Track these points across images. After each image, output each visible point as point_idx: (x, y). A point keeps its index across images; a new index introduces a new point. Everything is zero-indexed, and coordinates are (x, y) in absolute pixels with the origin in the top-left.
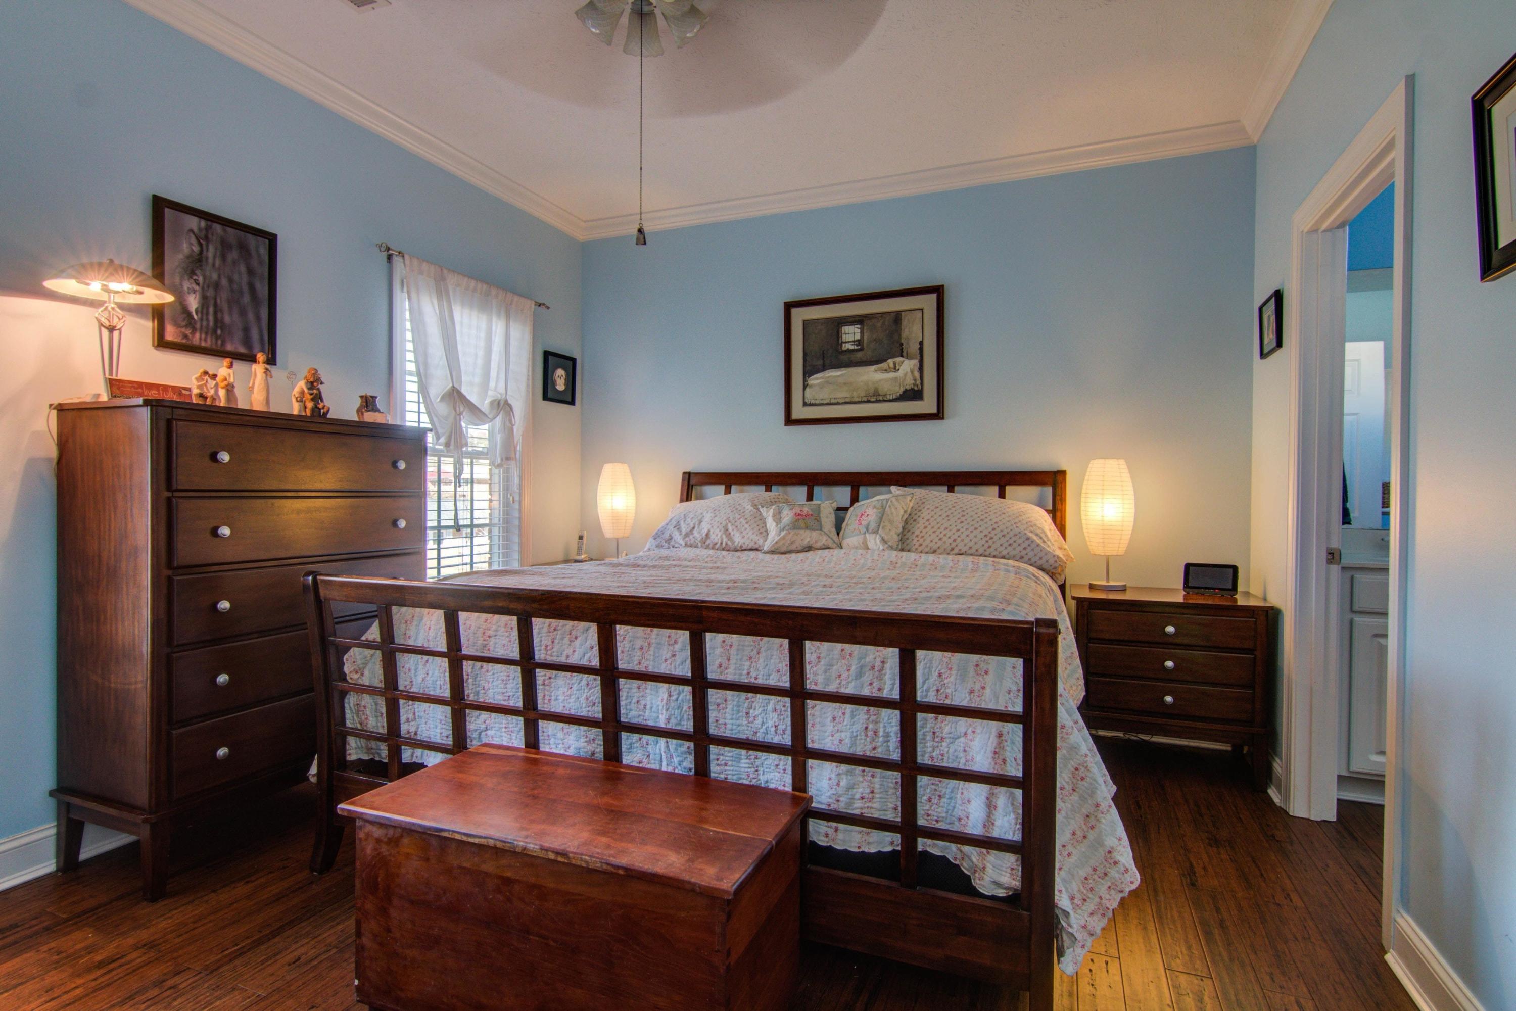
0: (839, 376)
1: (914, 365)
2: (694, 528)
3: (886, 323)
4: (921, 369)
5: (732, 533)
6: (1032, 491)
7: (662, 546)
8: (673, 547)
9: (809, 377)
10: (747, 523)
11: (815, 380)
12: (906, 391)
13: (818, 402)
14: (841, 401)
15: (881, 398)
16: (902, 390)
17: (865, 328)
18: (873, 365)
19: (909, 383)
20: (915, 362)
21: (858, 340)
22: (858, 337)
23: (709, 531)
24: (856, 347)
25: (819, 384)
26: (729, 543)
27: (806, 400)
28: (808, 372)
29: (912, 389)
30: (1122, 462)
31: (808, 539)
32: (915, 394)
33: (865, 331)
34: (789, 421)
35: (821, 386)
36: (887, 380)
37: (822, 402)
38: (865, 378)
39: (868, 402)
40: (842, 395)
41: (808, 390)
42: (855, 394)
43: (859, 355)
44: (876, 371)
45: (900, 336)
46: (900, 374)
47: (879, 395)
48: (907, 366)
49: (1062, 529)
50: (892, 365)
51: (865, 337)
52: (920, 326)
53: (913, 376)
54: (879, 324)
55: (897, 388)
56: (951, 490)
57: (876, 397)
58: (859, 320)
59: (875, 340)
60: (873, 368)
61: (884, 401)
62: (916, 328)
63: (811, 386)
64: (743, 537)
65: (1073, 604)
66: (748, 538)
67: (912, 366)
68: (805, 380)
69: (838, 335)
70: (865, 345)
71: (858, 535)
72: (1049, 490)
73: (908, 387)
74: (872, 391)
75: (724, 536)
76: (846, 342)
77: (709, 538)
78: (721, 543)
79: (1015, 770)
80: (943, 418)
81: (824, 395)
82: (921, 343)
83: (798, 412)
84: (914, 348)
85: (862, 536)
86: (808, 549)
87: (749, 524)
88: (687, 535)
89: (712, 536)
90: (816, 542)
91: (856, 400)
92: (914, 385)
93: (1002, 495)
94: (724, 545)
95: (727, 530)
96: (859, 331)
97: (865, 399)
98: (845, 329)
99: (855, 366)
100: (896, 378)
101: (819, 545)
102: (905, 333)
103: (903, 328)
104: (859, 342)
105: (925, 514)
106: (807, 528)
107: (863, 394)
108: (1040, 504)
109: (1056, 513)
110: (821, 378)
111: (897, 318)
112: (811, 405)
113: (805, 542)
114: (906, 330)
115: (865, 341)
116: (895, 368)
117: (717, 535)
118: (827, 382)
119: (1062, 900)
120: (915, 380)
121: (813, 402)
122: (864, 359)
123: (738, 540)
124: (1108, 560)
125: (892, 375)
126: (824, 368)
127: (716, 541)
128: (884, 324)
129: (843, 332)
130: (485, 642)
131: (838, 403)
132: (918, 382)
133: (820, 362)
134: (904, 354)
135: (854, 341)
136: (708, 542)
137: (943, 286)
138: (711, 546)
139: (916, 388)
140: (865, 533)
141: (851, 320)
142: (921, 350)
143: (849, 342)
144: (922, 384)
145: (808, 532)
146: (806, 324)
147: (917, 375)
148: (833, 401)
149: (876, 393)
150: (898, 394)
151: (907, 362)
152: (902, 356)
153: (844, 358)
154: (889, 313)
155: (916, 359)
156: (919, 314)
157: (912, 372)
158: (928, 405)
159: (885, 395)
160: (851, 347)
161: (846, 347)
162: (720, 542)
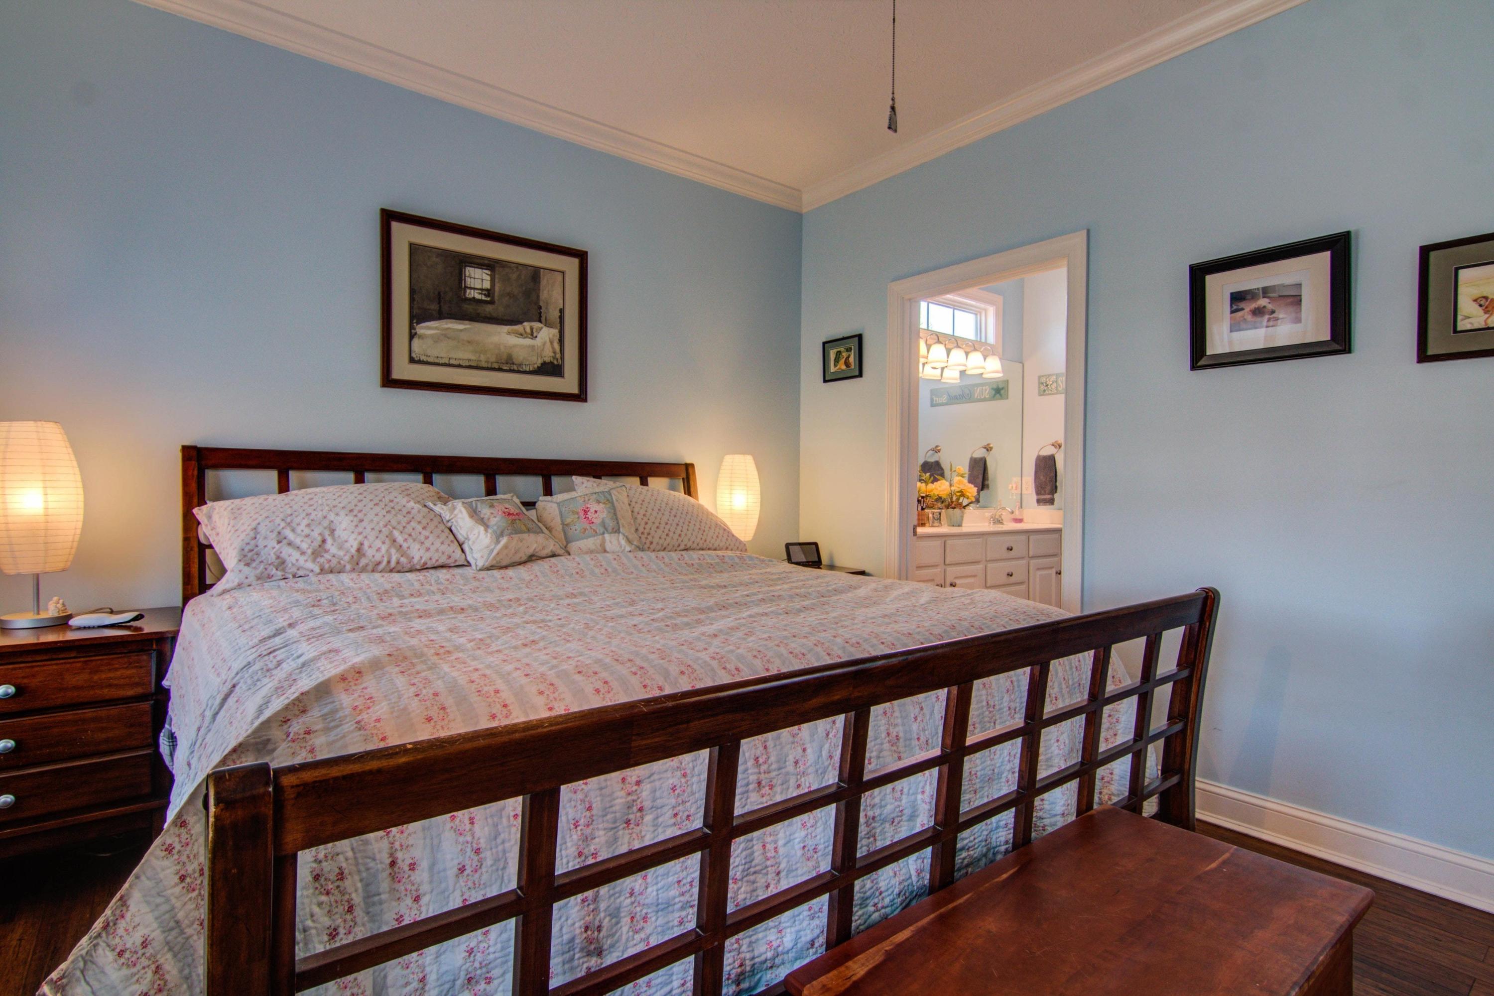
0: (461, 330)
1: (554, 335)
2: (324, 541)
3: (523, 277)
4: (561, 341)
5: (405, 545)
6: (666, 482)
7: (270, 577)
8: (294, 576)
9: (418, 323)
10: (424, 528)
11: (429, 329)
12: (544, 364)
13: (430, 360)
14: (462, 363)
15: (515, 368)
16: (540, 362)
17: (497, 276)
18: (506, 325)
19: (548, 355)
20: (555, 332)
21: (487, 290)
22: (487, 285)
23: (362, 544)
24: (484, 298)
25: (432, 336)
26: (403, 560)
27: (414, 355)
28: (417, 316)
29: (551, 363)
30: (749, 457)
31: (535, 546)
32: (553, 369)
33: (497, 280)
34: (388, 381)
35: (436, 339)
36: (523, 347)
37: (437, 361)
38: (495, 339)
39: (500, 370)
40: (464, 355)
41: (416, 342)
42: (483, 358)
43: (489, 308)
44: (509, 333)
45: (538, 296)
46: (538, 342)
47: (513, 364)
48: (546, 335)
50: (528, 330)
51: (497, 289)
52: (560, 290)
53: (553, 348)
54: (514, 276)
55: (534, 359)
57: (507, 365)
58: (490, 265)
59: (508, 294)
60: (506, 328)
61: (519, 372)
62: (556, 293)
63: (421, 337)
64: (428, 549)
66: (437, 550)
67: (551, 336)
68: (411, 327)
69: (460, 277)
70: (496, 298)
71: (594, 536)
72: (679, 482)
73: (547, 360)
74: (505, 357)
75: (393, 551)
76: (471, 288)
77: (364, 555)
78: (389, 562)
80: (585, 400)
81: (440, 352)
82: (562, 311)
83: (401, 369)
84: (554, 314)
85: (601, 537)
86: (532, 558)
87: (429, 529)
88: (316, 554)
89: (370, 552)
90: (543, 548)
91: (484, 365)
92: (554, 358)
94: (393, 564)
95: (394, 541)
96: (488, 278)
97: (496, 366)
98: (470, 271)
99: (482, 322)
100: (533, 346)
101: (547, 551)
102: (544, 295)
103: (541, 287)
104: (489, 292)
106: (529, 531)
107: (493, 359)
110: (436, 328)
111: (535, 274)
112: (420, 362)
113: (530, 551)
114: (545, 292)
115: (496, 294)
116: (532, 335)
117: (378, 550)
118: (445, 336)
120: (555, 353)
121: (423, 358)
122: (495, 315)
123: (418, 554)
125: (528, 342)
126: (440, 316)
127: (378, 557)
128: (519, 276)
129: (467, 274)
130: (630, 798)
131: (459, 366)
132: (558, 356)
133: (434, 307)
134: (543, 319)
135: (482, 290)
136: (363, 562)
137: (586, 253)
138: (370, 568)
139: (555, 362)
140: (603, 533)
141: (478, 261)
142: (562, 318)
143: (475, 289)
144: (562, 358)
145: (532, 535)
146: (414, 249)
147: (557, 347)
148: (452, 362)
149: (509, 360)
150: (536, 366)
151: (545, 329)
152: (540, 321)
153: (469, 308)
154: (526, 266)
155: (556, 328)
156: (559, 277)
157: (551, 342)
158: (568, 383)
159: (520, 365)
160: (478, 296)
161: (471, 294)
162: (385, 560)
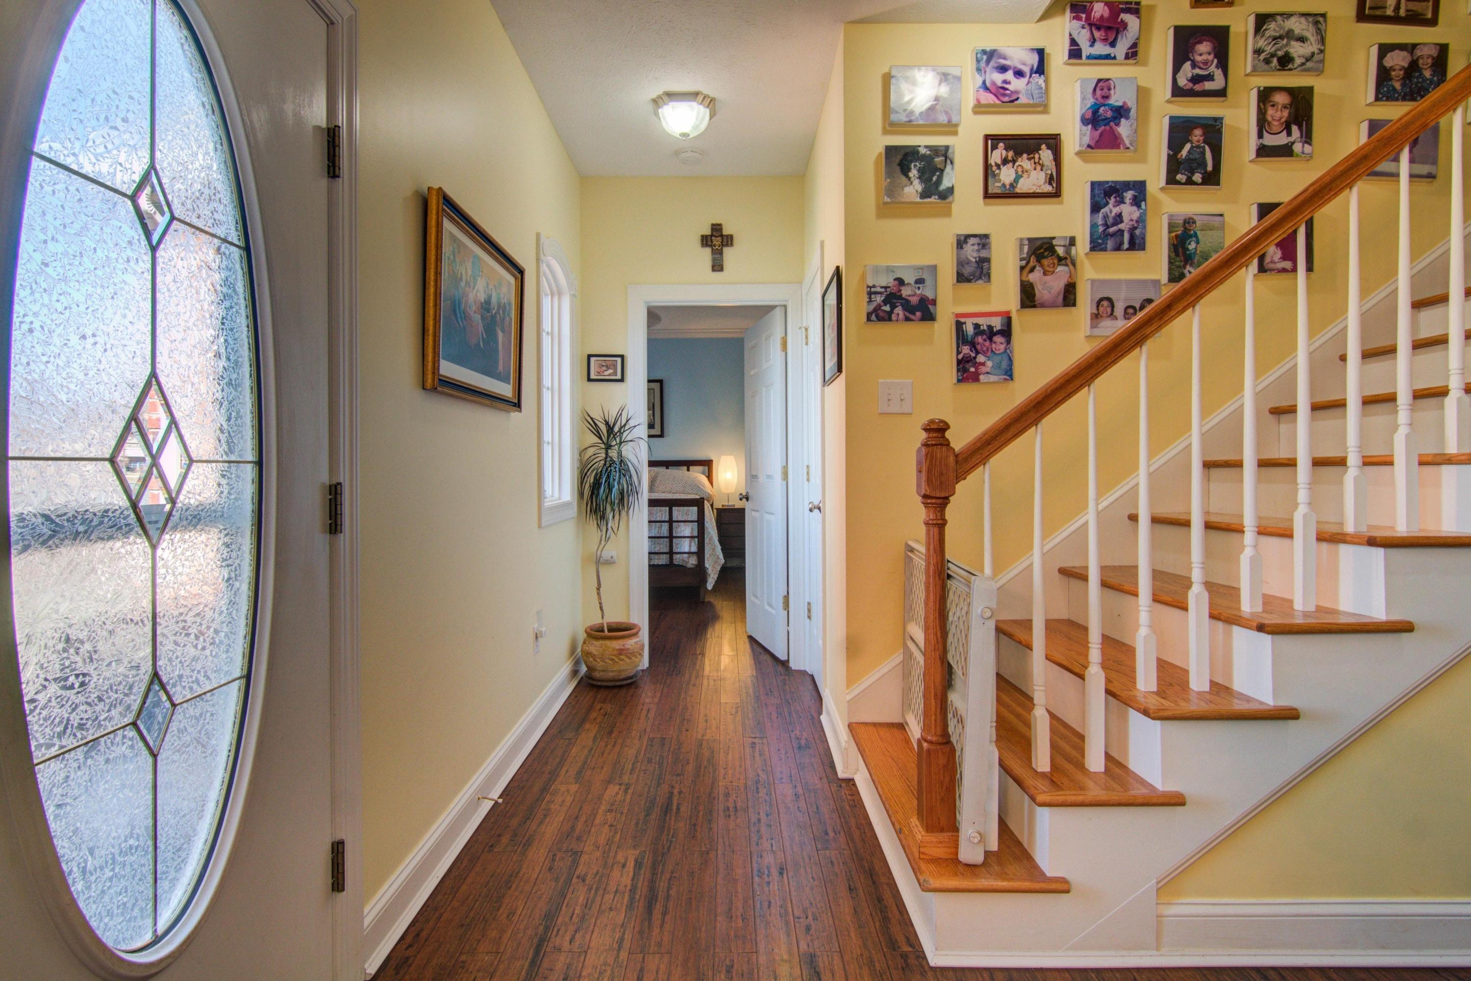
4: (654, 415)
6: (700, 468)
30: (732, 457)
49: (711, 483)
56: (667, 468)
65: (715, 511)
72: (706, 468)
79: (696, 534)
80: (664, 437)
82: (654, 404)
93: (688, 470)
105: (659, 478)
108: (703, 473)
109: (710, 477)
119: (707, 565)
124: (728, 494)
137: (663, 380)
142: (654, 406)
158: (657, 431)
